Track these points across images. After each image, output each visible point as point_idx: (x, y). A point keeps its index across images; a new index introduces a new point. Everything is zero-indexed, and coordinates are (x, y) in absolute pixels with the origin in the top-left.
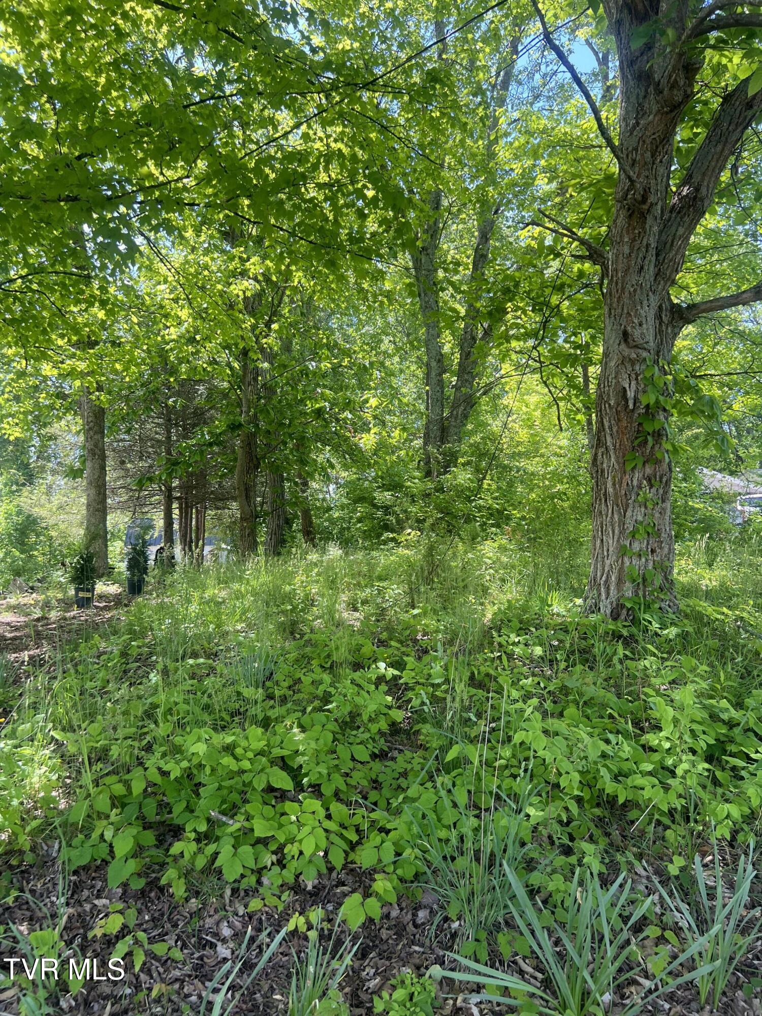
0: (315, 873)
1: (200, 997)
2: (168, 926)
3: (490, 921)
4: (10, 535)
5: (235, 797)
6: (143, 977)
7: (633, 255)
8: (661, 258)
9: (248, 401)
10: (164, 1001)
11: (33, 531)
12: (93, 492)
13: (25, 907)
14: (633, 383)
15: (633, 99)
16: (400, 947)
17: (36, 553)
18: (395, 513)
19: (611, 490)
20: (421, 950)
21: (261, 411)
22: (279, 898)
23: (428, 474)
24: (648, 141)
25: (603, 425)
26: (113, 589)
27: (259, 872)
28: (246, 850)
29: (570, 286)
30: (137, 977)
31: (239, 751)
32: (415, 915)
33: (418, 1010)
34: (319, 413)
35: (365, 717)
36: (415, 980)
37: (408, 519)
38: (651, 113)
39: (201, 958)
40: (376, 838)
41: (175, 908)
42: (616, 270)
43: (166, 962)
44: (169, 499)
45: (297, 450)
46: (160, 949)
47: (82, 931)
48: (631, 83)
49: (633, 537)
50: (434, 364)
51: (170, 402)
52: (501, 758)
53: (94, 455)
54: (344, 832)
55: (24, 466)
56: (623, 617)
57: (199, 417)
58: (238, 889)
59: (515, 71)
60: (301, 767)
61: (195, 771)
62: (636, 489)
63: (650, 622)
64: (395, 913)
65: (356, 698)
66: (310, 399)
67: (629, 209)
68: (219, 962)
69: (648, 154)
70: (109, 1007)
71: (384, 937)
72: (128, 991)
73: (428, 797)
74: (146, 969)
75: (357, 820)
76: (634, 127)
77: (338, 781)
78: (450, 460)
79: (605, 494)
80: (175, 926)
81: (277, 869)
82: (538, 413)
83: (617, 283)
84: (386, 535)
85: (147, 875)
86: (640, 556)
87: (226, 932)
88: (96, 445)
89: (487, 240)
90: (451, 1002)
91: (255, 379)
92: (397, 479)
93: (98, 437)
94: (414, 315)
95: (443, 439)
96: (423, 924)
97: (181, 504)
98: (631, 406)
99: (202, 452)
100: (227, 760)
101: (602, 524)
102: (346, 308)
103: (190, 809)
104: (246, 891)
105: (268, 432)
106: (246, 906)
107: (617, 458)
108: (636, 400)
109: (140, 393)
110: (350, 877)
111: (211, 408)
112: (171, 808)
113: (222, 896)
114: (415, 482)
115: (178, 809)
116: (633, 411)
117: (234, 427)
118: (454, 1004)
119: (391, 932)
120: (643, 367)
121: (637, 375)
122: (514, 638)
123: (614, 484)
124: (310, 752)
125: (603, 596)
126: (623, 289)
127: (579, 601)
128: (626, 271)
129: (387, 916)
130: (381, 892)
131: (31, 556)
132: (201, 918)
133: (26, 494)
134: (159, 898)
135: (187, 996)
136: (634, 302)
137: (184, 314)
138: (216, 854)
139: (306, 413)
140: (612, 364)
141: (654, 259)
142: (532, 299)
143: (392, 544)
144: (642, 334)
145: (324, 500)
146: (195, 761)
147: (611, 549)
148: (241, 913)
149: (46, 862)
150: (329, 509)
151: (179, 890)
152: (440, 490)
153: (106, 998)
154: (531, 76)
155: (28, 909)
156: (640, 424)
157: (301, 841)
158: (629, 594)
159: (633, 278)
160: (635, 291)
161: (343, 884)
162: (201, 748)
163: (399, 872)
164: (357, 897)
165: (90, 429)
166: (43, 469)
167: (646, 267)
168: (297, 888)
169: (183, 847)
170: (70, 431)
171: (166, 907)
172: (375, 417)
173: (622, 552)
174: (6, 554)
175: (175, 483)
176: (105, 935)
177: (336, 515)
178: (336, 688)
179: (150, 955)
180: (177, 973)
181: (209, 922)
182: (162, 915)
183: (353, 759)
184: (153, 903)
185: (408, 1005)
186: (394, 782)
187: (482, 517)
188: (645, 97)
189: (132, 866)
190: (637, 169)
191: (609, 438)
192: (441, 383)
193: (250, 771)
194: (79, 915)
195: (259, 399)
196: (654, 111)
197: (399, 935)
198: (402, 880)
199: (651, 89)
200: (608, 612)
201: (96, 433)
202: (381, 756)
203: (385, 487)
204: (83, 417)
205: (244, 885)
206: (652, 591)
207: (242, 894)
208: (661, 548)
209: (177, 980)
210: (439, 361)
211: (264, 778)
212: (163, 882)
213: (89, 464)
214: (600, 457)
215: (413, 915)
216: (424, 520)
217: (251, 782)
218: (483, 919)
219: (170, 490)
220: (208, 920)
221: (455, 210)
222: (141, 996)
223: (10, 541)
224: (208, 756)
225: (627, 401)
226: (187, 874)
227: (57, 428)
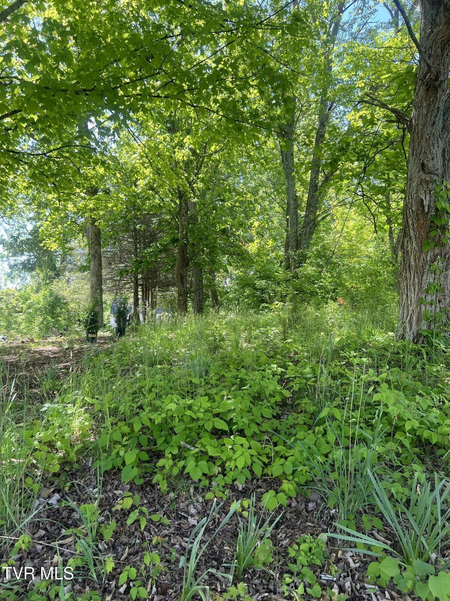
0: (244, 479)
1: (181, 545)
2: (158, 506)
3: (355, 510)
4: (46, 308)
5: (194, 434)
6: (146, 533)
7: (429, 115)
8: (446, 117)
9: (182, 225)
10: (159, 547)
11: (59, 306)
12: (94, 279)
13: (75, 493)
14: (428, 196)
15: (429, 17)
16: (298, 523)
17: (60, 319)
18: (268, 292)
19: (413, 263)
20: (313, 525)
21: (190, 231)
22: (224, 493)
23: (288, 267)
24: (439, 42)
25: (408, 223)
26: (108, 334)
27: (210, 478)
28: (203, 463)
29: (381, 144)
30: (142, 534)
31: (195, 408)
32: (306, 506)
33: (315, 558)
34: (224, 231)
35: (267, 393)
36: (312, 540)
37: (275, 296)
38: (441, 24)
39: (179, 524)
40: (279, 461)
41: (161, 497)
42: (418, 125)
43: (160, 525)
44: (137, 285)
45: (210, 255)
46: (155, 518)
47: (108, 507)
48: (428, 7)
49: (427, 292)
50: (292, 202)
51: (138, 227)
52: (353, 417)
53: (95, 257)
54: (260, 457)
55: (54, 268)
56: (421, 342)
57: (153, 237)
58: (198, 488)
59: (341, 24)
60: (232, 419)
61: (169, 421)
62: (429, 263)
63: (439, 344)
64: (294, 504)
65: (261, 382)
66: (219, 223)
67: (427, 85)
68: (190, 527)
69: (439, 50)
70: (127, 549)
71: (288, 517)
72: (138, 541)
73: (310, 438)
74: (147, 529)
75: (267, 451)
76: (430, 34)
77: (255, 428)
78: (303, 258)
79: (409, 266)
80: (163, 506)
81: (221, 476)
82: (354, 232)
83: (418, 133)
84: (263, 305)
85: (144, 477)
86: (431, 304)
87: (193, 511)
88: (96, 252)
89: (324, 126)
90: (334, 555)
91: (186, 213)
92: (268, 273)
93: (97, 247)
94: (279, 173)
95: (298, 246)
96: (312, 510)
97: (143, 288)
98: (426, 210)
99: (156, 256)
100: (188, 413)
101: (407, 284)
102: (238, 172)
103: (166, 442)
104: (202, 489)
105: (193, 244)
106: (203, 497)
107: (417, 243)
108: (429, 207)
109: (120, 222)
110: (264, 484)
111: (159, 232)
112: (156, 442)
113: (189, 491)
114: (281, 273)
115: (160, 441)
116: (427, 213)
117: (175, 241)
118: (337, 556)
119: (293, 515)
120: (434, 186)
121: (430, 191)
122: (353, 353)
123: (415, 260)
124: (238, 410)
125: (408, 330)
126: (422, 136)
127: (391, 334)
128: (424, 125)
129: (290, 506)
130: (287, 490)
131: (58, 320)
132: (177, 503)
133: (55, 283)
134: (152, 491)
135: (173, 545)
136: (429, 145)
137: (148, 171)
138: (184, 467)
139: (216, 232)
140: (414, 184)
141: (442, 117)
142: (357, 153)
143: (267, 310)
144: (434, 165)
145: (224, 287)
146: (170, 414)
147: (413, 300)
148: (201, 501)
149: (85, 469)
150: (227, 292)
151: (164, 486)
152: (296, 276)
153: (125, 544)
154: (351, 26)
155: (76, 495)
156: (432, 222)
157: (235, 460)
158: (425, 327)
159: (429, 129)
160: (430, 137)
161: (260, 487)
162: (173, 406)
163: (296, 479)
164: (272, 492)
165: (93, 242)
166: (65, 269)
167: (437, 122)
168: (233, 488)
169: (165, 462)
170: (80, 246)
171: (156, 496)
172: (258, 233)
173: (420, 302)
174: (44, 319)
175: (140, 276)
176: (122, 510)
177: (231, 296)
178: (248, 376)
179: (150, 521)
180: (166, 532)
181: (182, 505)
182: (154, 500)
183: (262, 417)
184: (148, 493)
185: (309, 554)
186: (287, 431)
187: (322, 293)
188: (437, 15)
189: (136, 471)
190: (432, 60)
191: (411, 231)
192: (296, 214)
193: (202, 420)
194: (106, 499)
195: (189, 224)
196: (443, 23)
197: (298, 518)
198: (299, 485)
199: (442, 8)
200: (411, 339)
201: (96, 245)
202: (277, 417)
203: (261, 278)
204: (88, 237)
205: (201, 486)
206: (440, 326)
207: (201, 490)
208: (445, 299)
209: (166, 536)
210: (295, 200)
211: (211, 423)
212: (154, 481)
213: (92, 263)
214: (406, 243)
215: (306, 505)
216: (286, 296)
217: (203, 425)
218: (351, 508)
219: (137, 279)
220: (181, 504)
221: (304, 109)
222: (145, 545)
223: (46, 311)
224: (177, 410)
225: (423, 207)
226: (168, 477)
227: (73, 244)
